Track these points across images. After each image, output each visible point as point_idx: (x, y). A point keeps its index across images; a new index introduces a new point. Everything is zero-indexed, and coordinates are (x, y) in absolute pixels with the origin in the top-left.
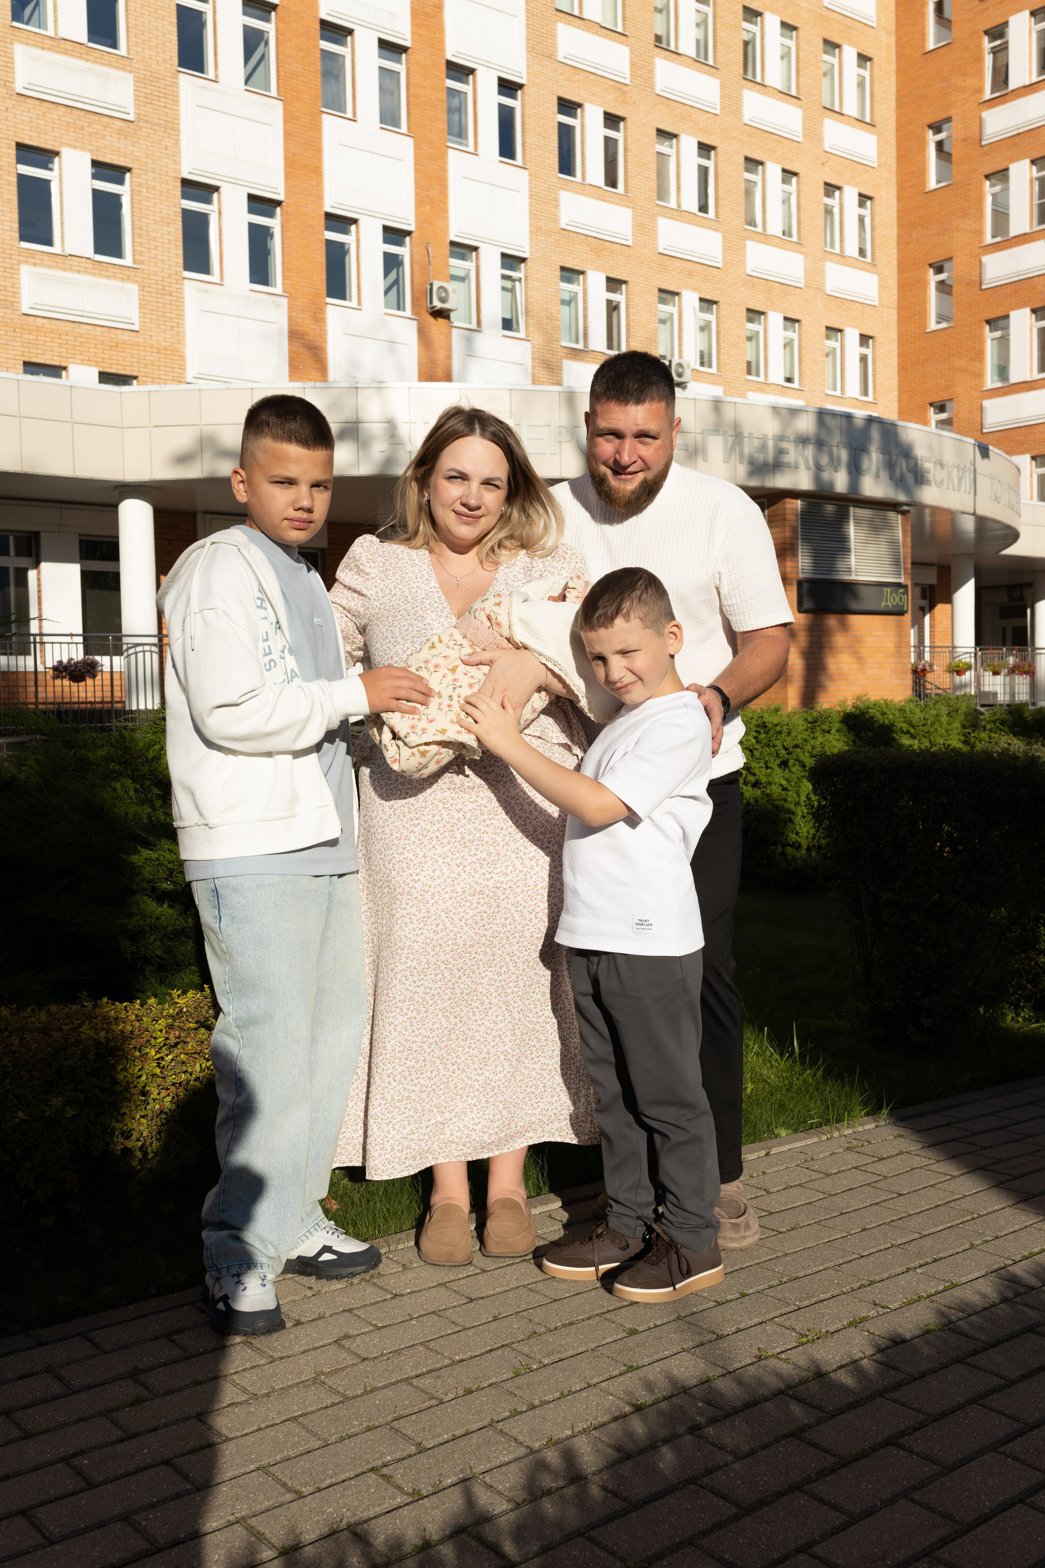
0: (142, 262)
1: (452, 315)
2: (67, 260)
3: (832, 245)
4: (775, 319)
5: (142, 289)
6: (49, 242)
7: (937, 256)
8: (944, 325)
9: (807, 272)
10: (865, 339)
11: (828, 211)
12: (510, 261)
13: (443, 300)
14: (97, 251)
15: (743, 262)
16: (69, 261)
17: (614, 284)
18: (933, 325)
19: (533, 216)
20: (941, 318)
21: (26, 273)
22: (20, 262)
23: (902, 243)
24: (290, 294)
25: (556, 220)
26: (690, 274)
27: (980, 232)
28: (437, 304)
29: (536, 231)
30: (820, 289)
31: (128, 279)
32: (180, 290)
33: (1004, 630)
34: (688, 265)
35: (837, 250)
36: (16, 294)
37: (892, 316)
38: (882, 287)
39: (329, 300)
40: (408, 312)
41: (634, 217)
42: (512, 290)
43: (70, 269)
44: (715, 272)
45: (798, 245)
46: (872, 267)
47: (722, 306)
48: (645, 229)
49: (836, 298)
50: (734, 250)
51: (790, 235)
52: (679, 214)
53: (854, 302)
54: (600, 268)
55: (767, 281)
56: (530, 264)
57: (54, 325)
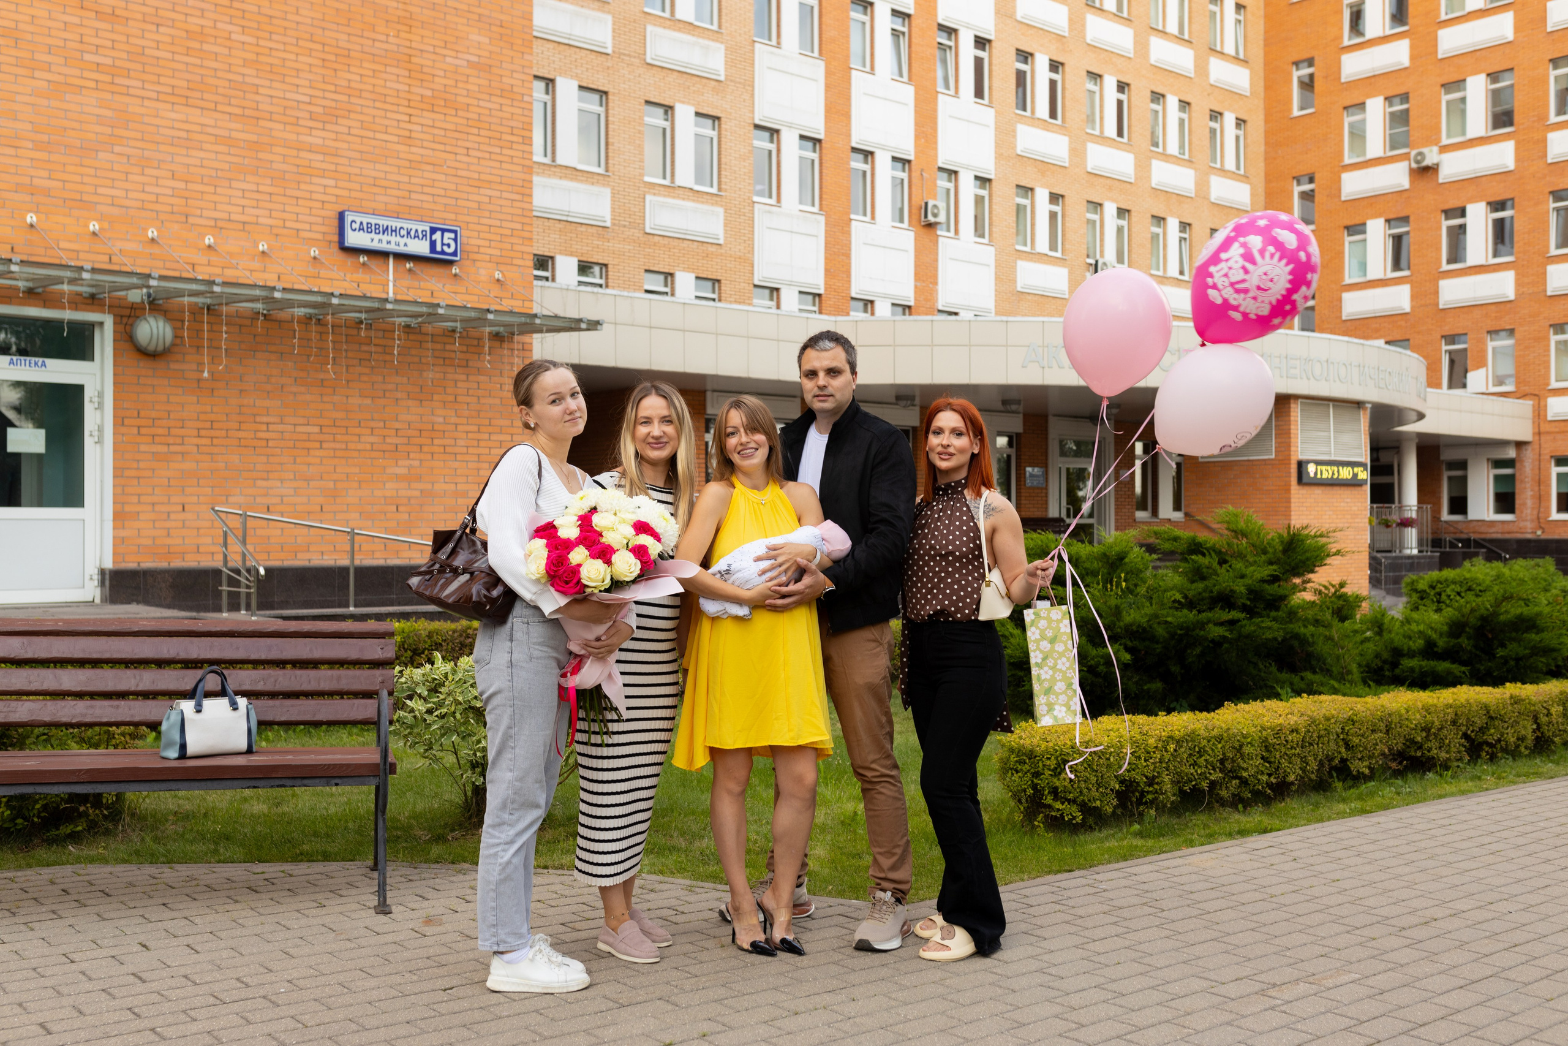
0: (726, 191)
1: (937, 226)
3: (1215, 162)
4: (1172, 224)
5: (726, 211)
6: (664, 177)
7: (1300, 170)
9: (1197, 184)
11: (1212, 133)
12: (980, 181)
13: (934, 215)
14: (696, 182)
15: (1149, 178)
16: (677, 191)
17: (1055, 198)
19: (998, 145)
21: (648, 201)
22: (644, 193)
23: (1269, 158)
24: (826, 213)
25: (1014, 147)
26: (1110, 189)
27: (1340, 154)
28: (930, 218)
29: (999, 156)
30: (1206, 198)
31: (717, 204)
32: (751, 212)
34: (1108, 181)
35: (1219, 165)
36: (642, 217)
38: (1252, 195)
39: (852, 217)
40: (907, 225)
41: (1070, 143)
43: (678, 197)
44: (1128, 186)
45: (1190, 162)
46: (1245, 178)
47: (1133, 214)
48: (1078, 153)
49: (1218, 205)
50: (1143, 168)
51: (1184, 154)
52: (1102, 139)
53: (1232, 208)
54: (1043, 186)
55: (1167, 192)
56: (994, 184)
57: (666, 241)
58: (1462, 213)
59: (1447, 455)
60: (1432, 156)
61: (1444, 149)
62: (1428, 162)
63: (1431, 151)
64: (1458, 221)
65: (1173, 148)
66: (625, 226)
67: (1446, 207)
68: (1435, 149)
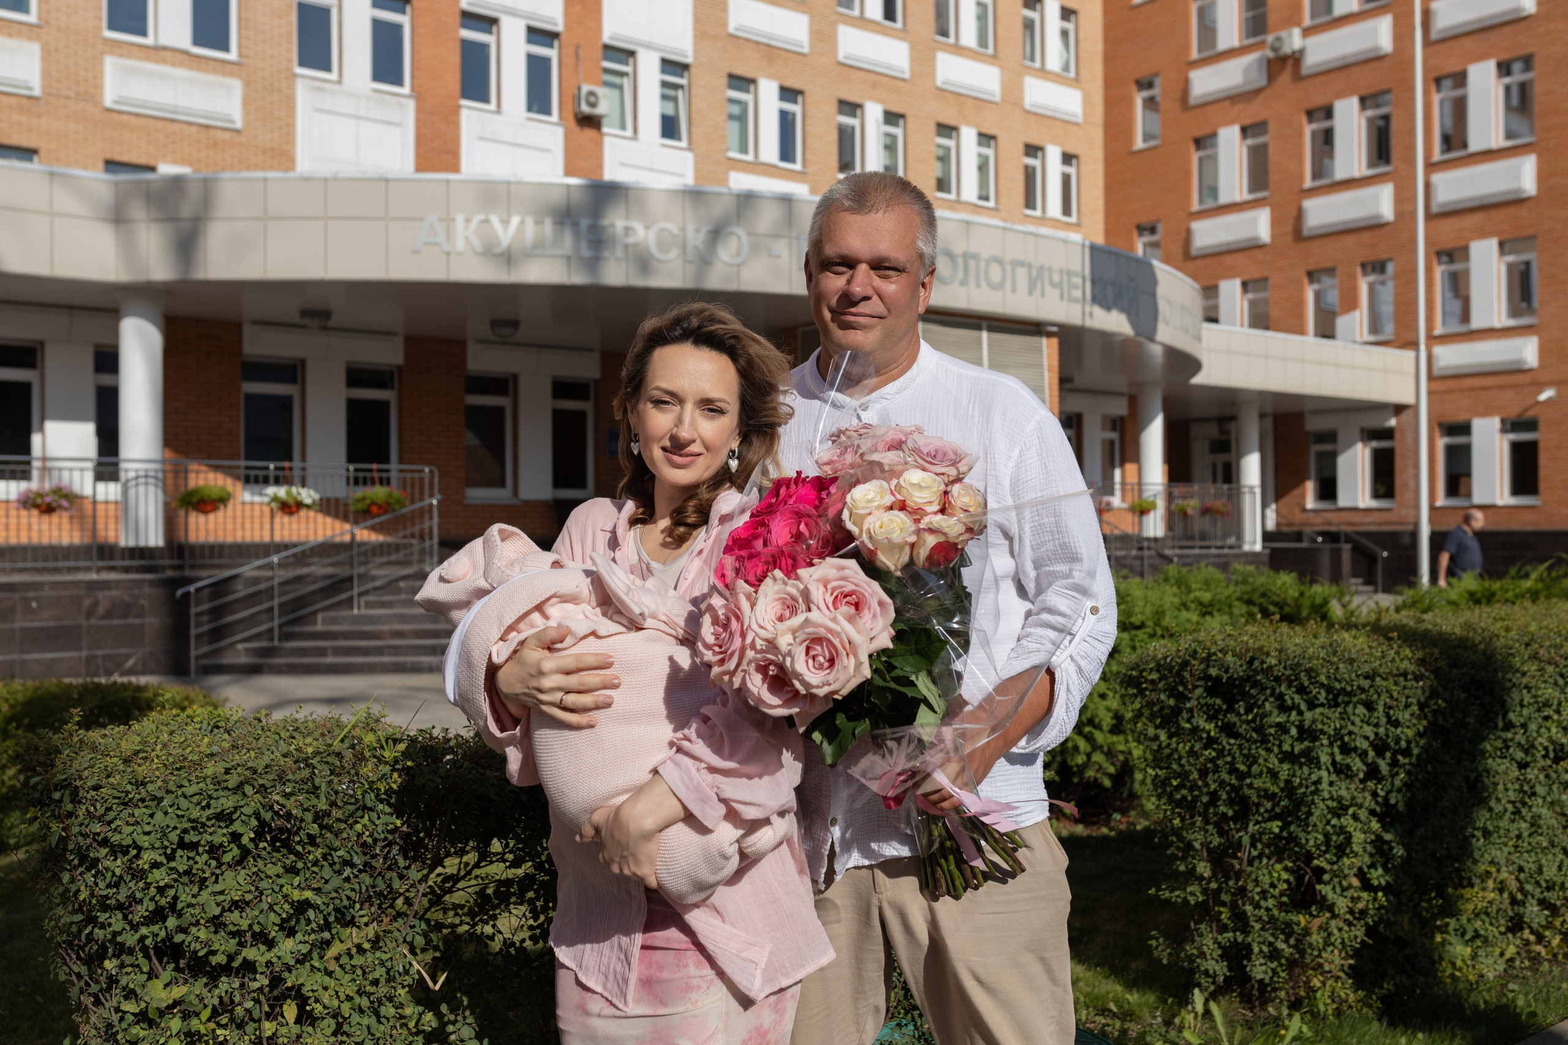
0: (247, 57)
1: (605, 122)
2: (159, 52)
3: (1032, 59)
4: (968, 135)
5: (247, 84)
6: (143, 33)
7: (1142, 72)
8: (1152, 143)
9: (1004, 85)
10: (1068, 158)
11: (1029, 25)
12: (670, 66)
13: (593, 105)
14: (198, 41)
15: (932, 74)
16: (162, 54)
17: (788, 93)
18: (1139, 144)
19: (698, 20)
20: (1147, 137)
21: (111, 65)
22: (103, 53)
23: (1110, 59)
24: (417, 94)
25: (724, 24)
26: (874, 85)
27: (1187, 47)
28: (585, 108)
29: (700, 34)
30: (1018, 103)
31: (231, 74)
32: (292, 88)
33: (1214, 466)
34: (872, 77)
35: (1038, 64)
36: (99, 87)
37: (1097, 134)
38: (1087, 103)
39: (464, 102)
40: (555, 117)
41: (812, 24)
42: (675, 100)
43: (164, 61)
44: (902, 84)
45: (994, 58)
46: (1076, 82)
47: (909, 119)
48: (823, 36)
49: (1035, 114)
50: (923, 61)
51: (986, 47)
52: (863, 22)
53: (1055, 119)
54: (770, 76)
55: (959, 94)
56: (693, 70)
57: (142, 121)
58: (1328, 112)
59: (1314, 424)
60: (1294, 40)
61: (1307, 32)
62: (1286, 50)
63: (1290, 35)
64: (1325, 124)
65: (968, 36)
66: (68, 98)
67: (1310, 105)
68: (1296, 32)
